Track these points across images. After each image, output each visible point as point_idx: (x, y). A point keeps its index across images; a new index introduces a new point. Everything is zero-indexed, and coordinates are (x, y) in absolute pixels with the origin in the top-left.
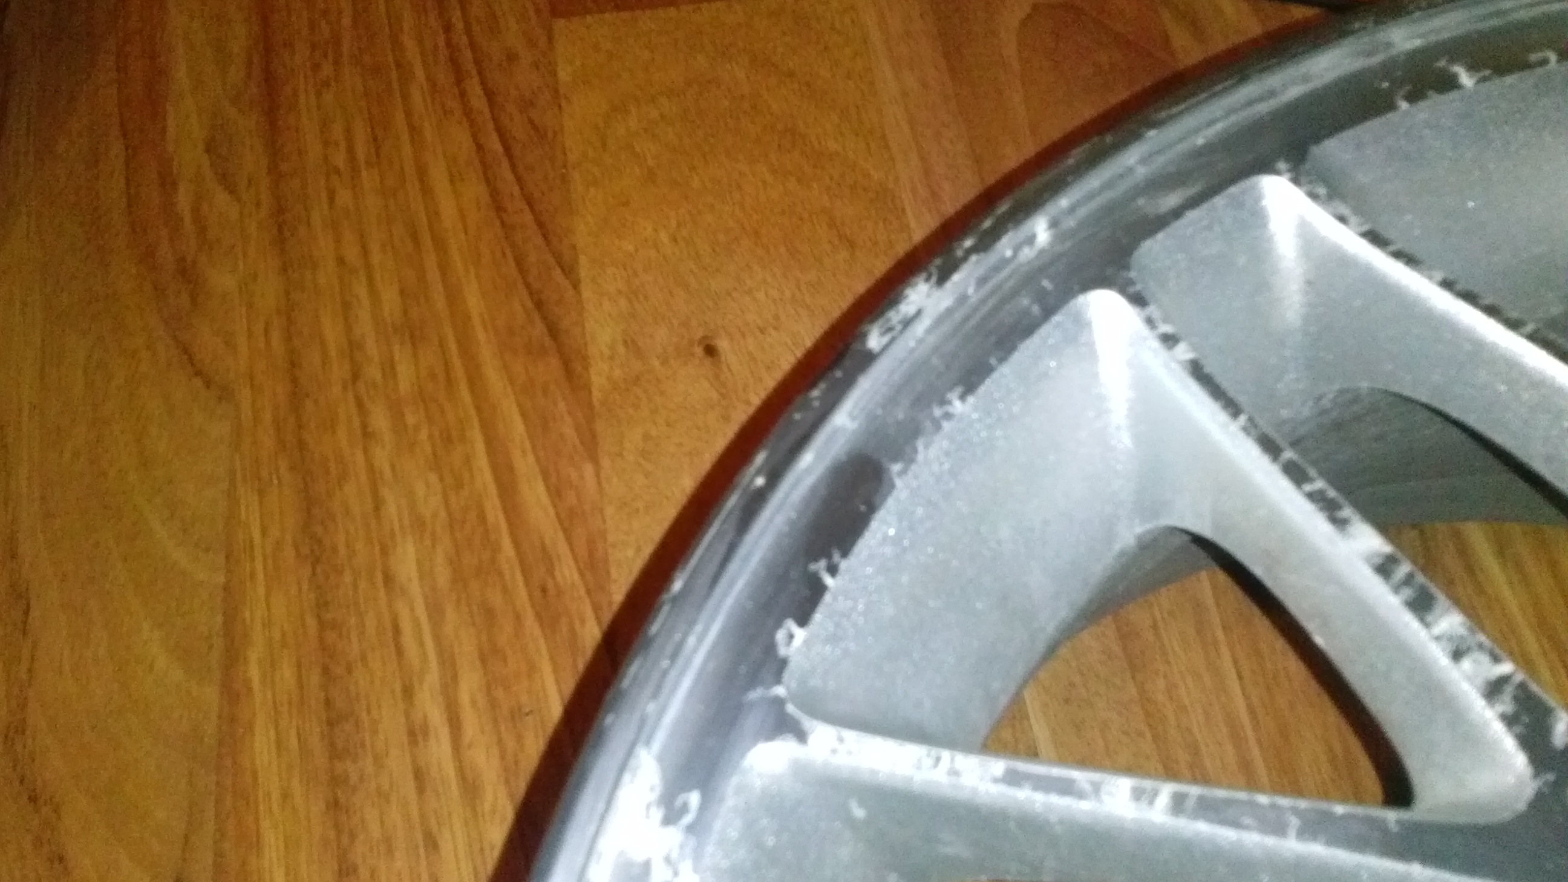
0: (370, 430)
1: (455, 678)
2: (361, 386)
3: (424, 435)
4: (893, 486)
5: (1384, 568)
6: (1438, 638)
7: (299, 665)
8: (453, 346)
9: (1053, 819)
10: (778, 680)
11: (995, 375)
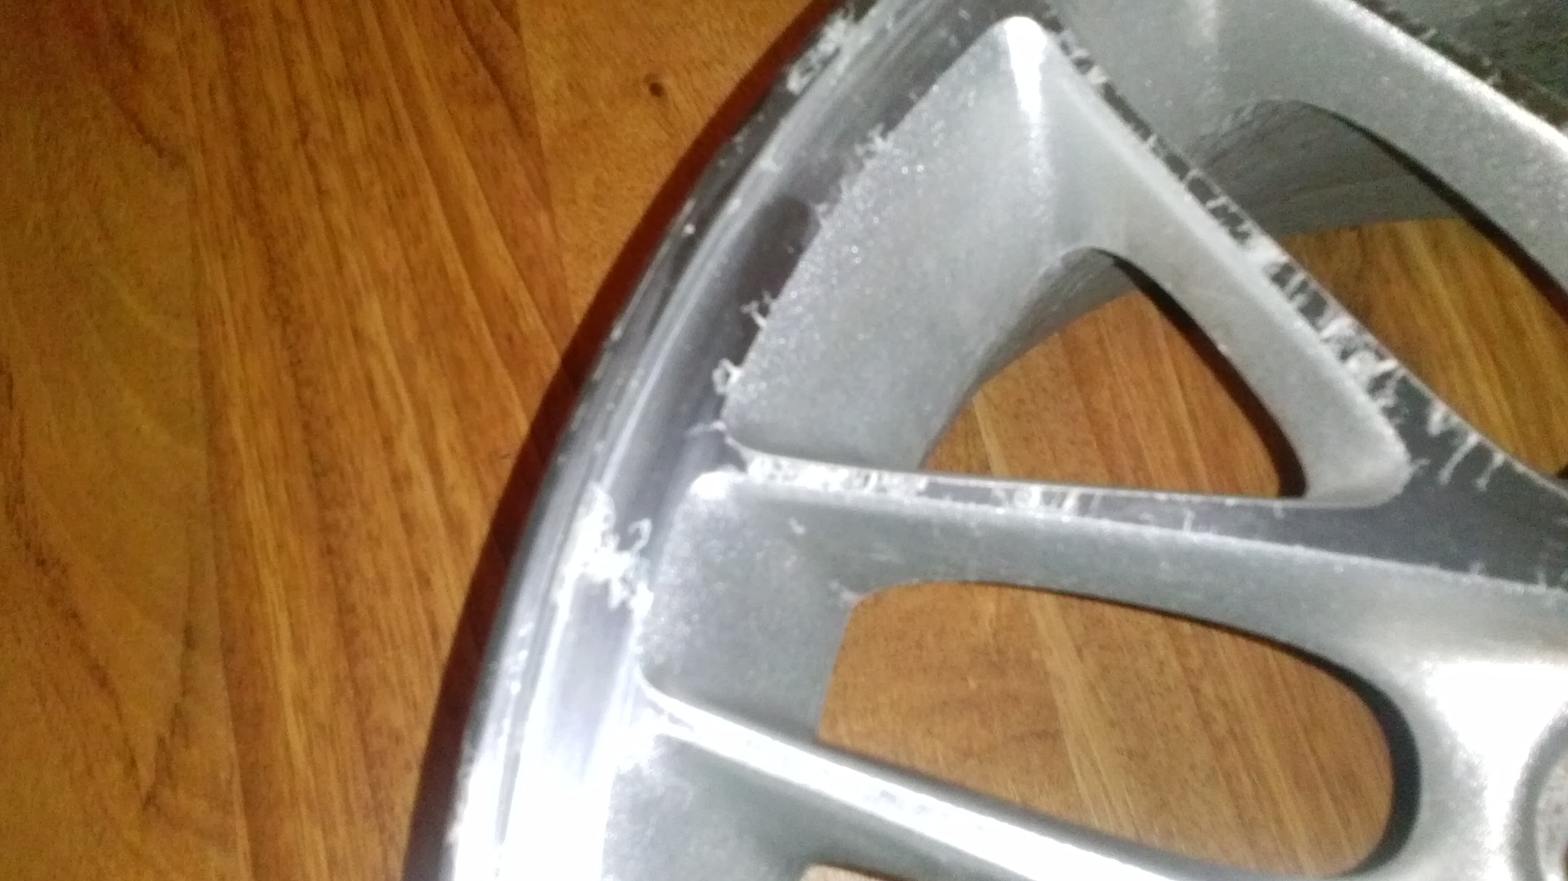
0: (323, 188)
1: (432, 426)
2: (311, 147)
3: (378, 189)
4: (818, 226)
5: (1280, 277)
6: (1327, 341)
7: (280, 422)
8: (398, 100)
9: (972, 524)
10: (717, 415)
11: (915, 110)
